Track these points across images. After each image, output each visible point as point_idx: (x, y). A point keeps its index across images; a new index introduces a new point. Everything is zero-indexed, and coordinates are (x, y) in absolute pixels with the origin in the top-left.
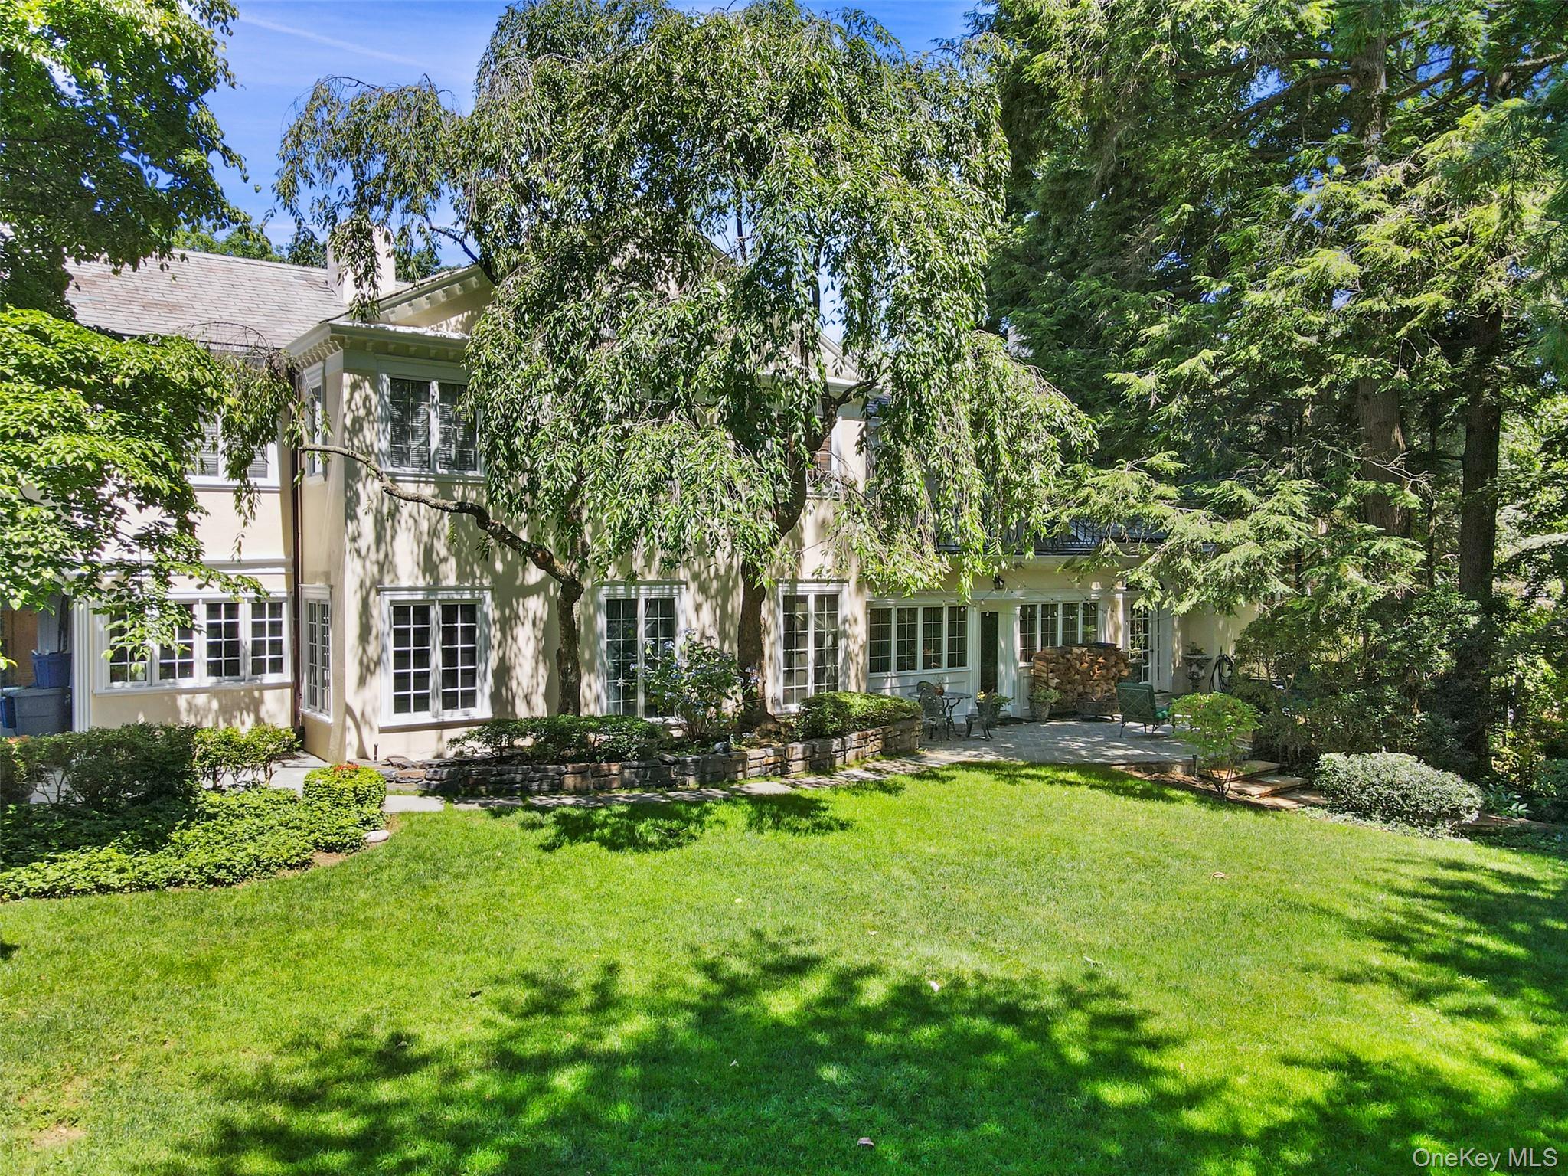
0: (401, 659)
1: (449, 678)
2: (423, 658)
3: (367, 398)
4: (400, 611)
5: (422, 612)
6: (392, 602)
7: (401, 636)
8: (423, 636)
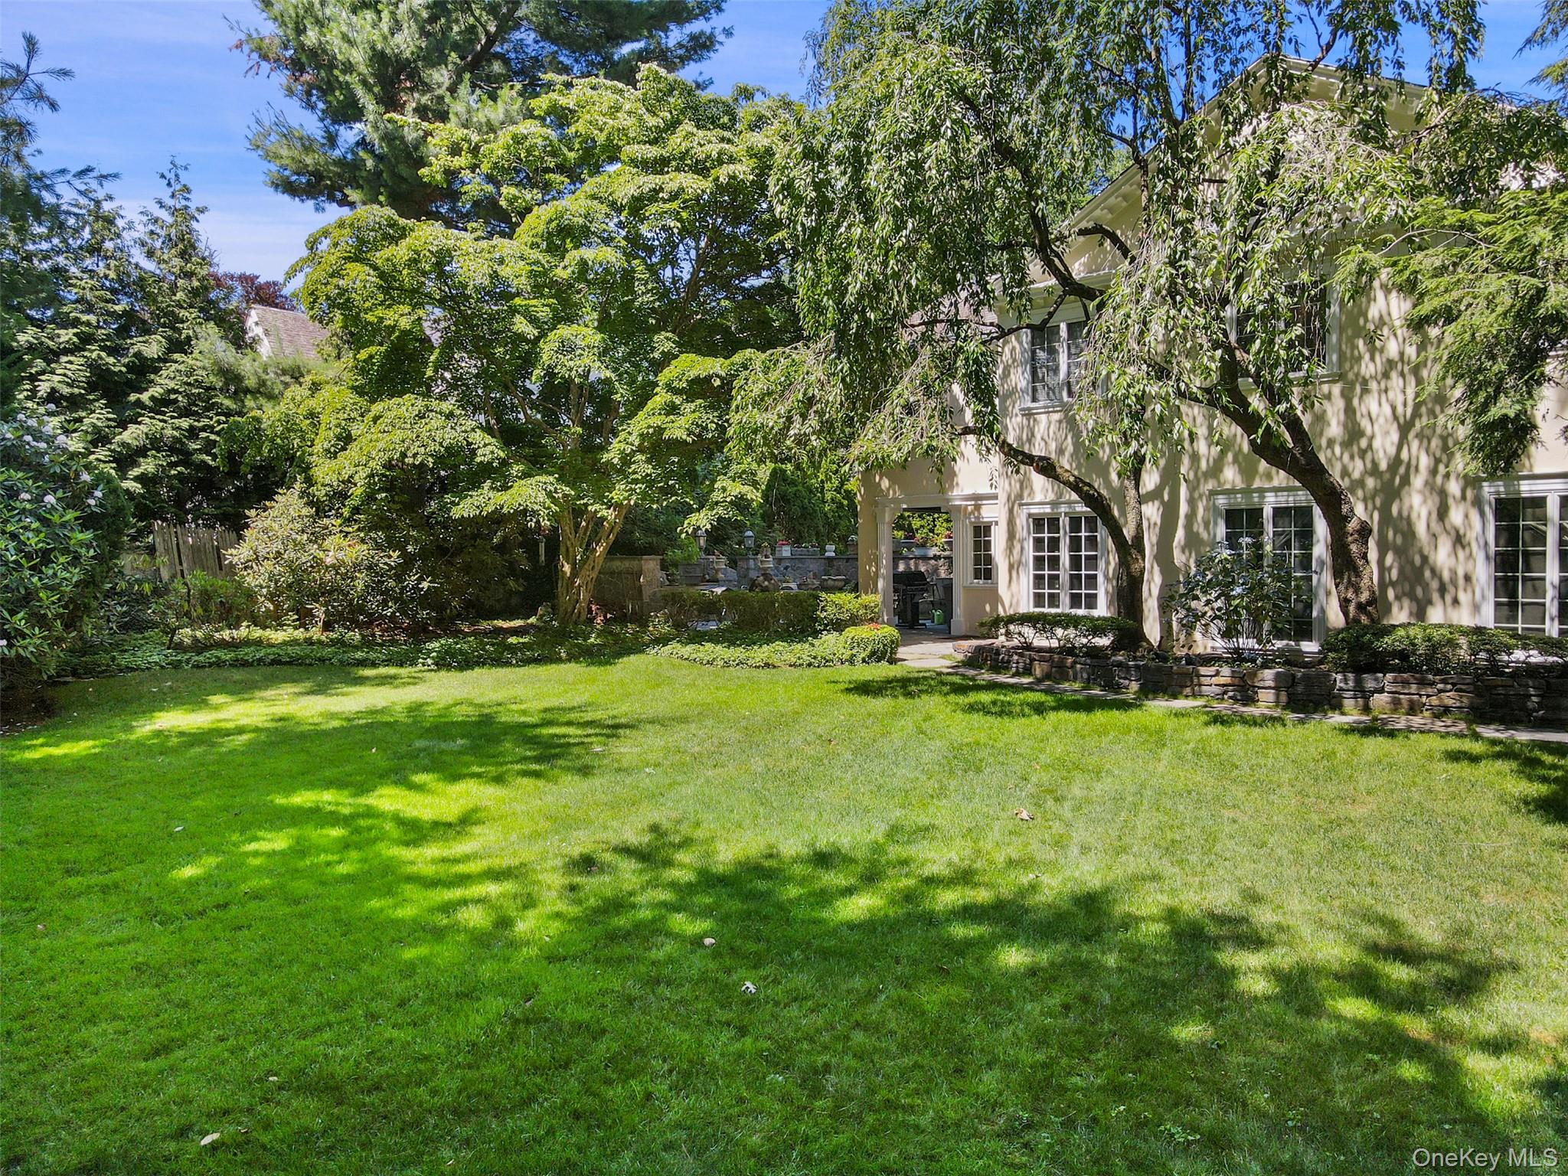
0: (1039, 562)
1: (1075, 580)
2: (1054, 562)
3: (1014, 348)
4: (1038, 522)
5: (1054, 523)
6: (1030, 515)
7: (1038, 543)
8: (1054, 544)
